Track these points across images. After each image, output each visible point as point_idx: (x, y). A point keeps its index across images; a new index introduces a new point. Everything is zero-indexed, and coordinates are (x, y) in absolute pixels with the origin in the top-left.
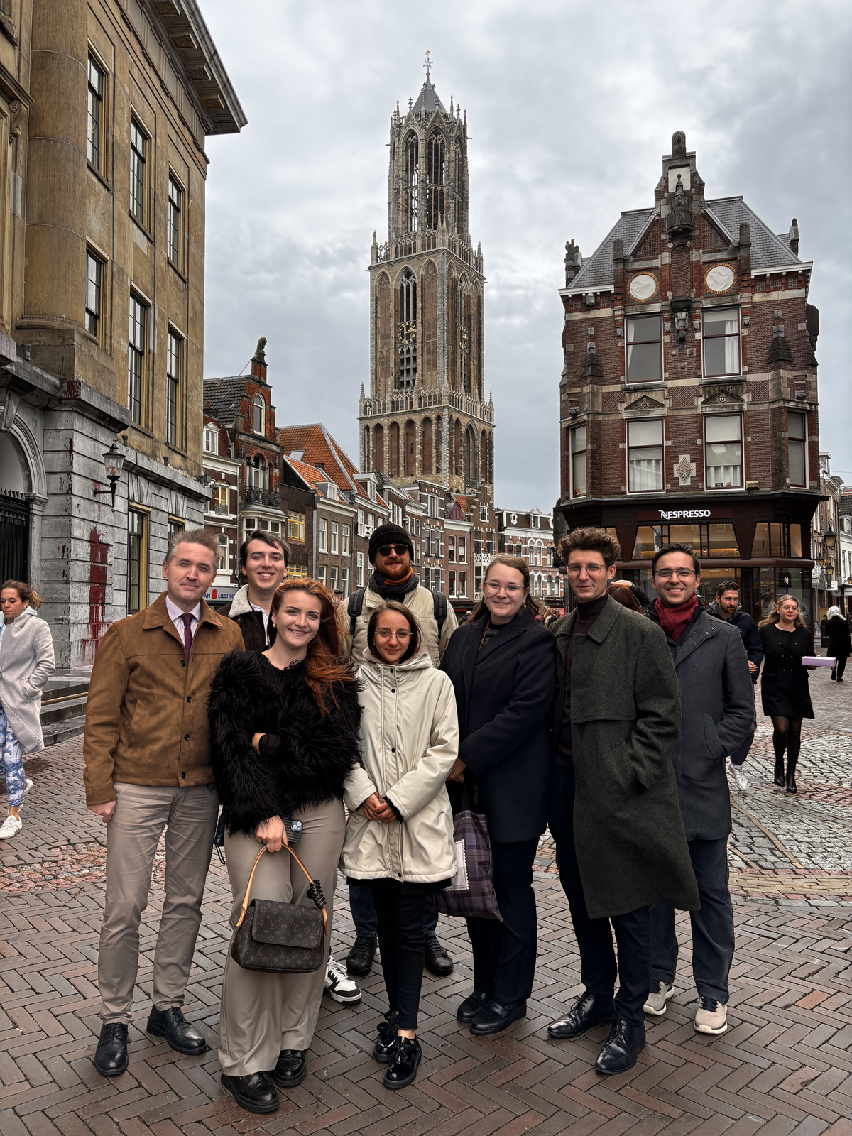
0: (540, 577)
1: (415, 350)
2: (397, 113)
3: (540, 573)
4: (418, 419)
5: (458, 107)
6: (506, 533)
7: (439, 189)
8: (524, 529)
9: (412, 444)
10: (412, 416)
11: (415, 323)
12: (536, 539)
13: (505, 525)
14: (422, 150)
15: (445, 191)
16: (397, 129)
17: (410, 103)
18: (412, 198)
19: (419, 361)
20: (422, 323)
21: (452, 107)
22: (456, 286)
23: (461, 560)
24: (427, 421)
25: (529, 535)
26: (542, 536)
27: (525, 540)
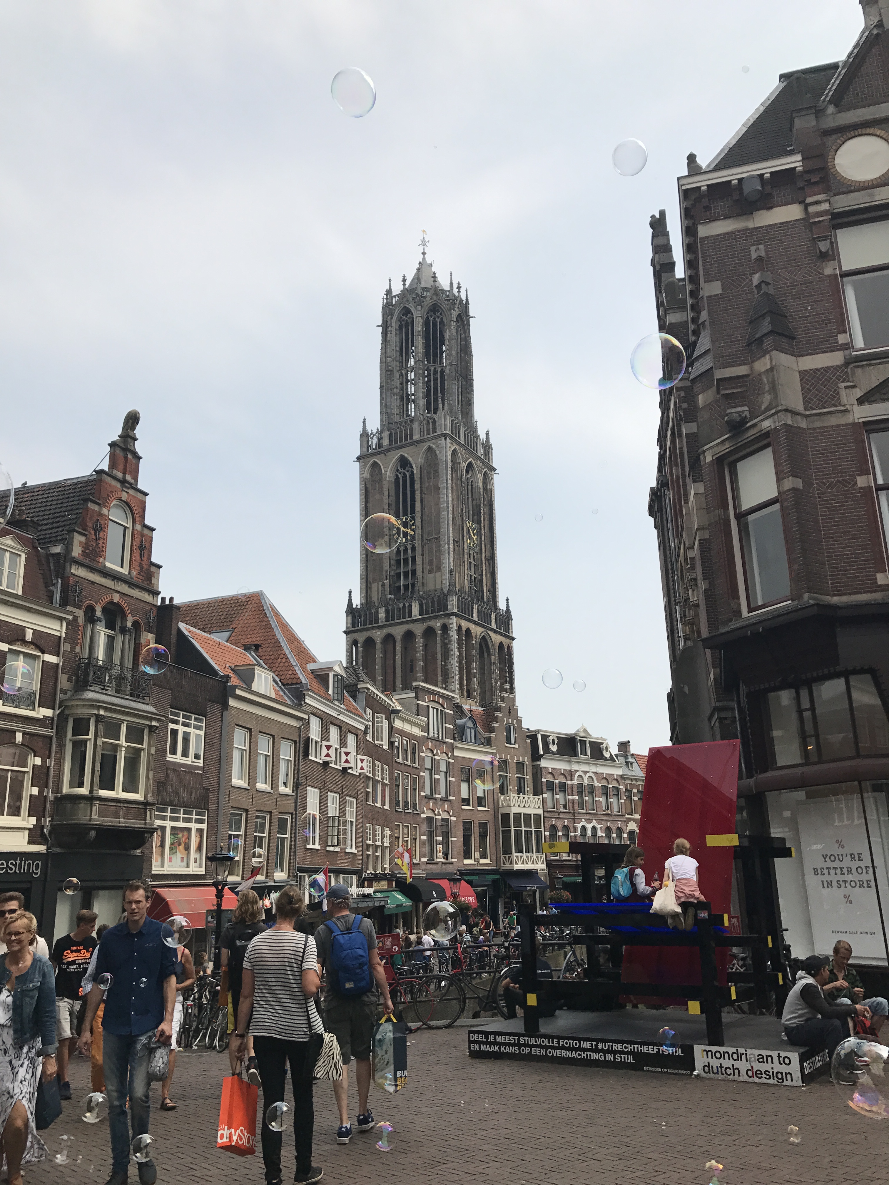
0: (594, 828)
1: (413, 549)
2: (389, 292)
3: (594, 823)
4: (418, 630)
5: (459, 284)
6: (544, 763)
7: (439, 369)
8: (567, 758)
9: (412, 661)
10: (410, 626)
11: (413, 518)
12: (585, 773)
13: (541, 752)
14: (418, 327)
15: (447, 371)
16: (388, 309)
17: (404, 280)
18: (407, 381)
19: (418, 560)
20: (422, 518)
21: (451, 284)
22: (462, 476)
23: (480, 805)
24: (429, 632)
25: (575, 767)
26: (593, 769)
27: (571, 774)
